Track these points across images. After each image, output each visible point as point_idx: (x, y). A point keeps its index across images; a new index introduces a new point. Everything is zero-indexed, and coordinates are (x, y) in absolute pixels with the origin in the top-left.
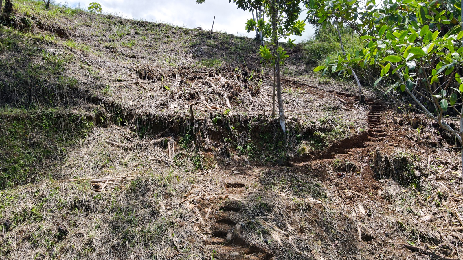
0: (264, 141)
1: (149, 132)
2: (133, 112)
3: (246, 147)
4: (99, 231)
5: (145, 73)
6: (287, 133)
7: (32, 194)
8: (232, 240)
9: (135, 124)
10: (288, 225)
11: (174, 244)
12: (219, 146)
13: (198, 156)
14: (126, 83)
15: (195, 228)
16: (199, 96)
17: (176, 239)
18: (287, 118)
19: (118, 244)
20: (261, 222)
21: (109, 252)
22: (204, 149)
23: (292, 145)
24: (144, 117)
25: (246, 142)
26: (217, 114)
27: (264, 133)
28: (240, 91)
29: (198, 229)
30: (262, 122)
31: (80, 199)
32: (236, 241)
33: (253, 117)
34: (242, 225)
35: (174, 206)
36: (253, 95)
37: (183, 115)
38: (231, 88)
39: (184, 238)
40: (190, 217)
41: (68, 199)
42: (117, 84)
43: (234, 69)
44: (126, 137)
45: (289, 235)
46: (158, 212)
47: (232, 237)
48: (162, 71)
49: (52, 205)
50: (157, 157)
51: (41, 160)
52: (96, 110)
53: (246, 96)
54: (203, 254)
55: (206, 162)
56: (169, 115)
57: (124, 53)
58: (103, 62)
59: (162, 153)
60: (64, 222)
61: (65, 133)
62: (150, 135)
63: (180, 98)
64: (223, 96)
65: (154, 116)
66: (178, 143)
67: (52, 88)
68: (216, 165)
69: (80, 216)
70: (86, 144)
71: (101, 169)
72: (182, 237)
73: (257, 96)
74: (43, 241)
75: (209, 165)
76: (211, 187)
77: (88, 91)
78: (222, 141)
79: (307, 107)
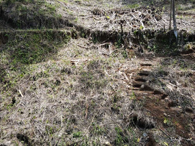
0: (164, 43)
1: (99, 40)
2: (90, 31)
3: (153, 47)
4: (75, 82)
5: (96, 12)
6: (178, 38)
7: (44, 66)
8: (144, 88)
9: (91, 37)
10: (177, 83)
11: (112, 88)
12: (137, 47)
13: (125, 51)
14: (86, 17)
15: (123, 82)
16: (126, 22)
17: (114, 87)
18: (179, 30)
19: (85, 87)
20: (161, 80)
21: (80, 90)
22: (129, 48)
23: (181, 45)
24: (96, 33)
25: (153, 44)
26: (136, 29)
27: (164, 39)
28: (150, 18)
29: (125, 82)
30: (163, 33)
31: (66, 68)
32: (146, 88)
33: (158, 30)
34: (150, 81)
35: (113, 72)
36: (158, 20)
37: (117, 30)
38: (145, 17)
39: (118, 86)
40: (121, 77)
41: (60, 68)
42: (81, 17)
43: (146, 7)
44: (87, 43)
45: (177, 87)
46: (104, 75)
47: (144, 86)
48: (105, 10)
49: (53, 70)
50: (103, 52)
51: (47, 53)
52: (71, 30)
53: (153, 21)
54: (128, 93)
55: (130, 54)
56: (109, 31)
57: (85, 4)
58: (74, 7)
59: (106, 51)
60: (59, 78)
61: (57, 41)
62: (99, 42)
63: (115, 23)
64: (139, 21)
65: (101, 32)
66: (114, 45)
67: (50, 19)
68: (135, 56)
69: (66, 76)
70: (67, 46)
71: (75, 57)
72: (117, 86)
73: (160, 20)
74: (50, 85)
75: (132, 56)
76: (132, 65)
77: (67, 21)
78: (139, 44)
79: (192, 25)
